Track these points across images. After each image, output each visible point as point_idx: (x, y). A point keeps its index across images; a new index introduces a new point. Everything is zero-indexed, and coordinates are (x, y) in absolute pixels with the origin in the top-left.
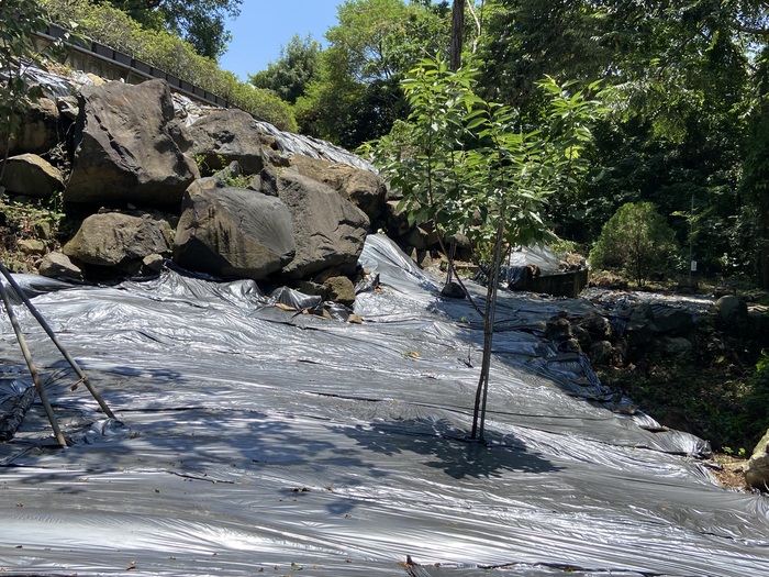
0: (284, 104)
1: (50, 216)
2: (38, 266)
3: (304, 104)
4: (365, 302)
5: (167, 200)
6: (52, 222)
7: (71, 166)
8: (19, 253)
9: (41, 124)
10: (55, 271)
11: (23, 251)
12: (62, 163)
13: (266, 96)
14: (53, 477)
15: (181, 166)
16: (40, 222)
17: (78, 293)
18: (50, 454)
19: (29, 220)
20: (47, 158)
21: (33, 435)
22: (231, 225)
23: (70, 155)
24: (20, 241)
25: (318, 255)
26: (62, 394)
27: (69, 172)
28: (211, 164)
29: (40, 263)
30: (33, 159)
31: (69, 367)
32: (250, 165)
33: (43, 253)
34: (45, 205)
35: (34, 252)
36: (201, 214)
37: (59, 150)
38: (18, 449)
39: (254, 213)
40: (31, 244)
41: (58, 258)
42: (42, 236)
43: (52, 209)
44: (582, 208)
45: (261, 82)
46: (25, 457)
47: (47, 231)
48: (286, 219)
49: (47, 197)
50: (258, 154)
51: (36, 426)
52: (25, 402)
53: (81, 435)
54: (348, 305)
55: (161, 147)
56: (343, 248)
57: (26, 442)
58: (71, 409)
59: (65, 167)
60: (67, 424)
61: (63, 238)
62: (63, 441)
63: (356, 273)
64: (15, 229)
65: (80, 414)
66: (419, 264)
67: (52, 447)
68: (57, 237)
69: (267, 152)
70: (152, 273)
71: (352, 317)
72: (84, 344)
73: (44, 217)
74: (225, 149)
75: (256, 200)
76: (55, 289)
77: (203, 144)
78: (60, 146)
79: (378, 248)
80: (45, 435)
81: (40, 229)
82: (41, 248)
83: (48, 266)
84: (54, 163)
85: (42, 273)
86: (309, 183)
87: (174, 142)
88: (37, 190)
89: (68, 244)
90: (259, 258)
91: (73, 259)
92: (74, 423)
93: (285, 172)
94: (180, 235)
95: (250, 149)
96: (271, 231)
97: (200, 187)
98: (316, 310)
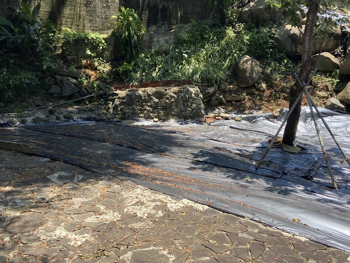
1: (332, 81)
6: (332, 84)
7: (344, 57)
8: (317, 98)
9: (332, 37)
10: (332, 107)
12: (340, 56)
14: (331, 201)
16: (327, 84)
17: (343, 117)
18: (330, 191)
19: (322, 83)
20: (333, 54)
21: (322, 181)
23: (345, 52)
24: (318, 92)
26: (334, 164)
27: (343, 60)
29: (325, 103)
30: (326, 54)
31: (339, 152)
33: (327, 98)
34: (330, 76)
35: (324, 97)
37: (339, 50)
38: (315, 185)
40: (322, 94)
41: (335, 100)
42: (327, 90)
43: (333, 78)
46: (318, 189)
47: (330, 88)
49: (331, 72)
51: (322, 176)
52: (318, 165)
53: (344, 185)
57: (318, 183)
58: (338, 172)
59: (342, 57)
60: (337, 178)
61: (337, 91)
62: (336, 186)
64: (315, 86)
65: (343, 175)
67: (331, 188)
68: (334, 91)
72: (344, 142)
73: (329, 81)
76: (332, 115)
78: (340, 48)
80: (327, 181)
81: (327, 87)
82: (326, 96)
83: (329, 104)
84: (336, 56)
85: (326, 107)
88: (328, 69)
89: (339, 94)
91: (341, 102)
92: (340, 178)
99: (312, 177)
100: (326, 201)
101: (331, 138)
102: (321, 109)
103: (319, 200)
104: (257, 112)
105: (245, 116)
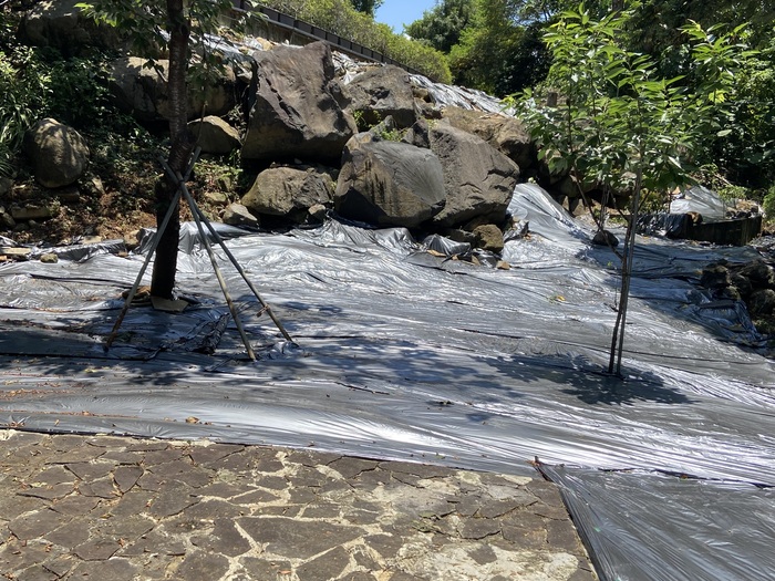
0: (438, 54)
1: (230, 171)
2: (221, 216)
3: (458, 52)
4: (513, 249)
5: (328, 155)
6: (231, 177)
7: (246, 126)
8: (206, 204)
9: (221, 88)
10: (236, 220)
11: (209, 202)
12: (239, 124)
13: (420, 48)
14: (247, 381)
15: (341, 123)
16: (222, 177)
17: (255, 239)
18: (244, 365)
19: (213, 175)
20: (226, 119)
21: (230, 352)
22: (385, 177)
23: (246, 117)
24: (207, 194)
25: (468, 204)
26: (248, 322)
27: (245, 132)
28: (368, 119)
29: (223, 214)
30: (214, 120)
31: (255, 302)
32: (404, 119)
33: (225, 204)
34: (226, 162)
35: (218, 203)
36: (359, 167)
37: (236, 112)
38: (219, 361)
39: (407, 165)
40: (216, 196)
41: (238, 208)
42: (224, 189)
43: (231, 165)
44: (760, 150)
45: (416, 32)
46: (225, 366)
47: (228, 185)
48: (437, 170)
49: (227, 155)
50: (411, 108)
51: (230, 345)
52: (221, 326)
53: (266, 352)
54: (496, 252)
55: (323, 106)
56: (492, 197)
57: (224, 356)
58: (255, 333)
59: (242, 127)
60: (254, 344)
61: (241, 191)
62: (253, 356)
63: (504, 222)
64: (202, 183)
65: (264, 337)
66: (571, 212)
67: (246, 360)
68: (237, 190)
69: (420, 105)
70: (316, 221)
71: (500, 264)
72: (262, 282)
73: (225, 172)
74: (381, 104)
75: (409, 152)
76: (236, 235)
77: (360, 100)
78: (237, 108)
79: (528, 197)
80: (238, 351)
81: (222, 182)
82: (223, 200)
83: (230, 215)
84: (232, 124)
85: (226, 222)
86: (460, 135)
87: (333, 100)
88: (220, 149)
89: (246, 196)
90: (412, 207)
91: (251, 210)
92: (259, 344)
93: (437, 125)
94: (340, 187)
95: (403, 103)
96: (423, 182)
97: (358, 141)
98: (465, 256)
99: (212, 349)
100: (239, 382)
101: (239, 279)
102: (218, 226)
103: (227, 383)
104: (89, 239)
105: (64, 250)
